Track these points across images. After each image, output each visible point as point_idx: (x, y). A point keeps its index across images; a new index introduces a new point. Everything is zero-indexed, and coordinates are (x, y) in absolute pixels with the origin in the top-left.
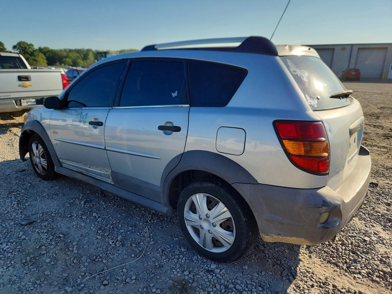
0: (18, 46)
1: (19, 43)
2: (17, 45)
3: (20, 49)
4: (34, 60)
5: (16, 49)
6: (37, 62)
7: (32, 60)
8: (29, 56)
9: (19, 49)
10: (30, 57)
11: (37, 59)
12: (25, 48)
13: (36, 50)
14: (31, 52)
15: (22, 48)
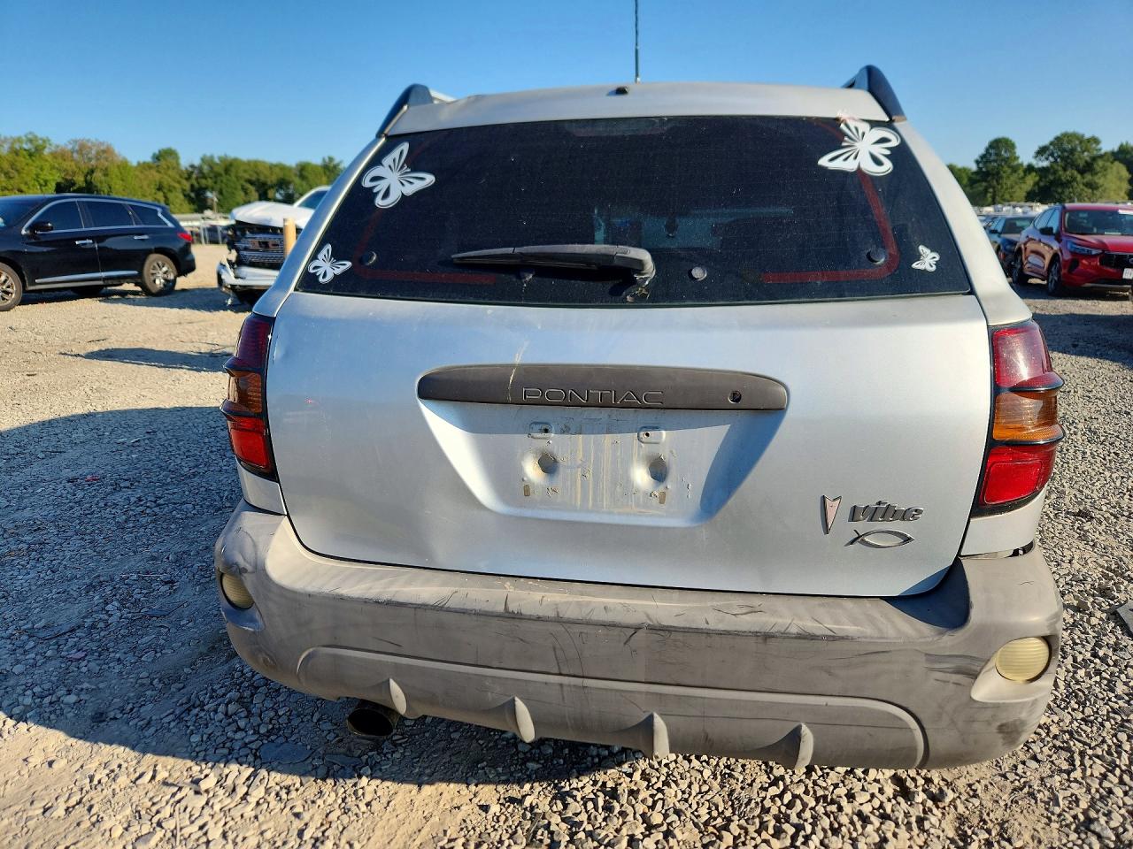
0: (1052, 147)
1: (1057, 139)
2: (1051, 143)
3: (1056, 155)
4: (1089, 185)
5: (1043, 158)
6: (1095, 192)
7: (1081, 186)
8: (1075, 173)
9: (1052, 155)
10: (1079, 177)
11: (1099, 180)
12: (1072, 151)
13: (1101, 157)
14: (1086, 162)
15: (1064, 150)
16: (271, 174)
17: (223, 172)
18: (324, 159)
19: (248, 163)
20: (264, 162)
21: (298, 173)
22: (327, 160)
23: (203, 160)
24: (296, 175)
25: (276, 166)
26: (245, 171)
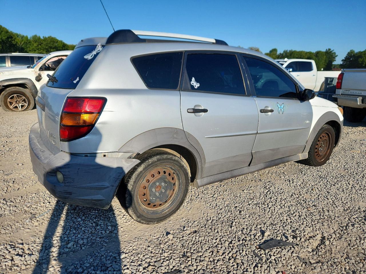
16: (306, 55)
17: (289, 56)
18: (327, 50)
19: (299, 52)
20: (304, 52)
21: (315, 55)
22: (328, 50)
23: (284, 52)
24: (314, 56)
25: (308, 52)
26: (297, 55)
